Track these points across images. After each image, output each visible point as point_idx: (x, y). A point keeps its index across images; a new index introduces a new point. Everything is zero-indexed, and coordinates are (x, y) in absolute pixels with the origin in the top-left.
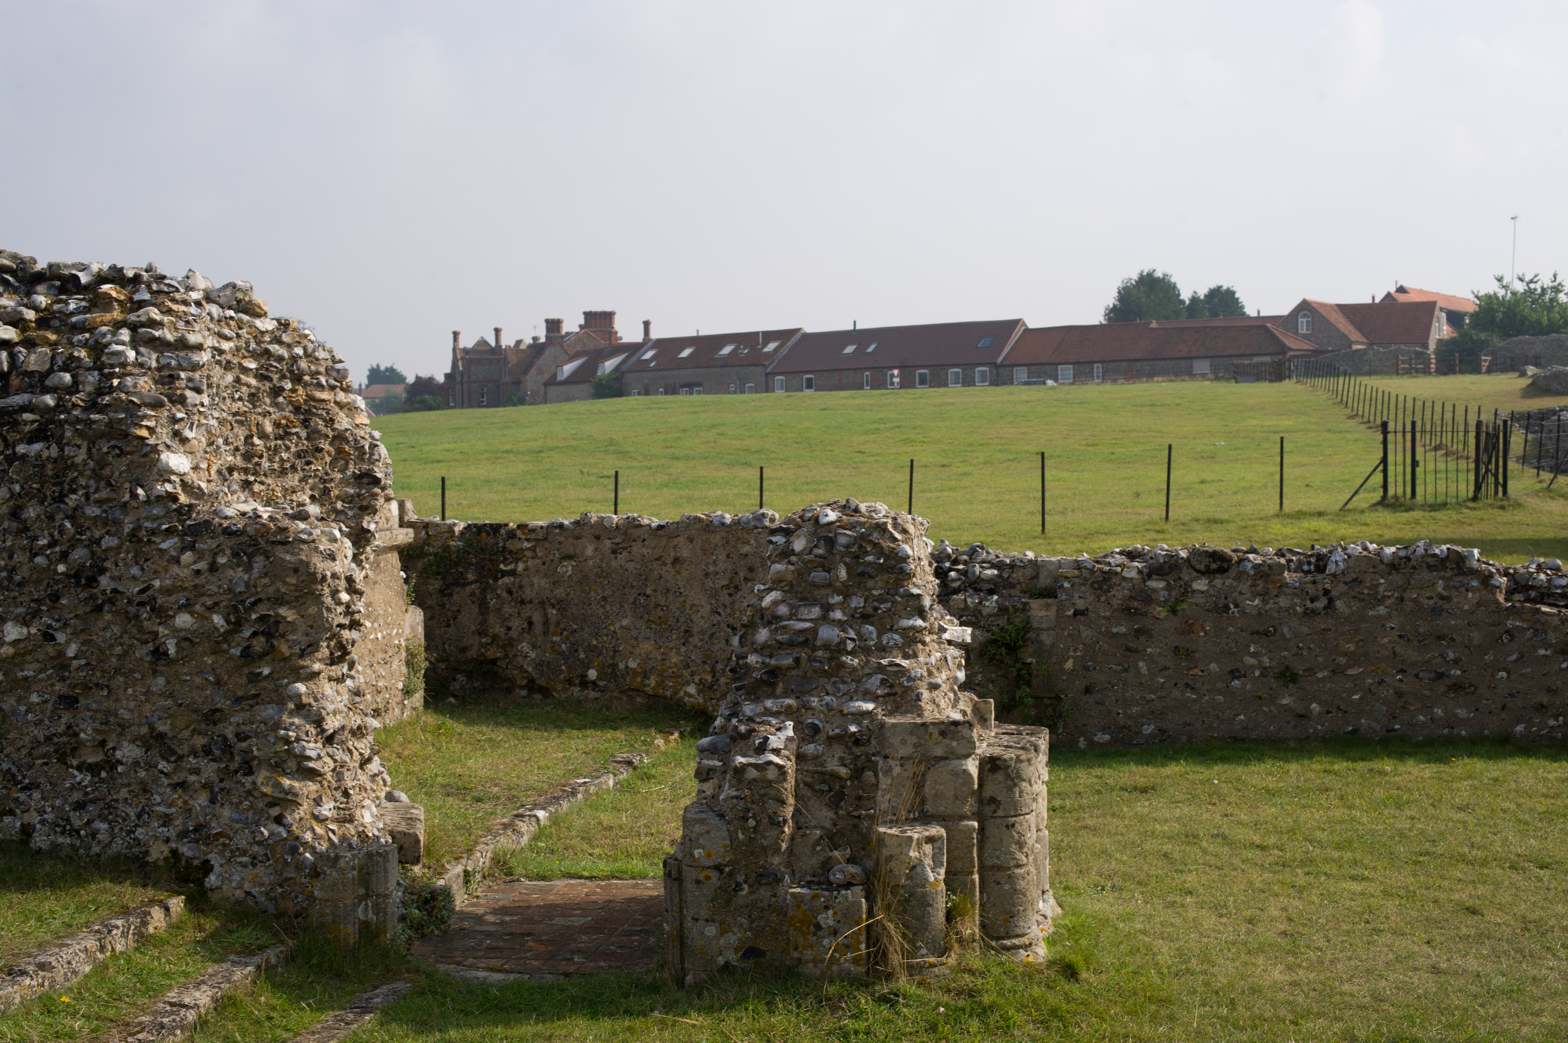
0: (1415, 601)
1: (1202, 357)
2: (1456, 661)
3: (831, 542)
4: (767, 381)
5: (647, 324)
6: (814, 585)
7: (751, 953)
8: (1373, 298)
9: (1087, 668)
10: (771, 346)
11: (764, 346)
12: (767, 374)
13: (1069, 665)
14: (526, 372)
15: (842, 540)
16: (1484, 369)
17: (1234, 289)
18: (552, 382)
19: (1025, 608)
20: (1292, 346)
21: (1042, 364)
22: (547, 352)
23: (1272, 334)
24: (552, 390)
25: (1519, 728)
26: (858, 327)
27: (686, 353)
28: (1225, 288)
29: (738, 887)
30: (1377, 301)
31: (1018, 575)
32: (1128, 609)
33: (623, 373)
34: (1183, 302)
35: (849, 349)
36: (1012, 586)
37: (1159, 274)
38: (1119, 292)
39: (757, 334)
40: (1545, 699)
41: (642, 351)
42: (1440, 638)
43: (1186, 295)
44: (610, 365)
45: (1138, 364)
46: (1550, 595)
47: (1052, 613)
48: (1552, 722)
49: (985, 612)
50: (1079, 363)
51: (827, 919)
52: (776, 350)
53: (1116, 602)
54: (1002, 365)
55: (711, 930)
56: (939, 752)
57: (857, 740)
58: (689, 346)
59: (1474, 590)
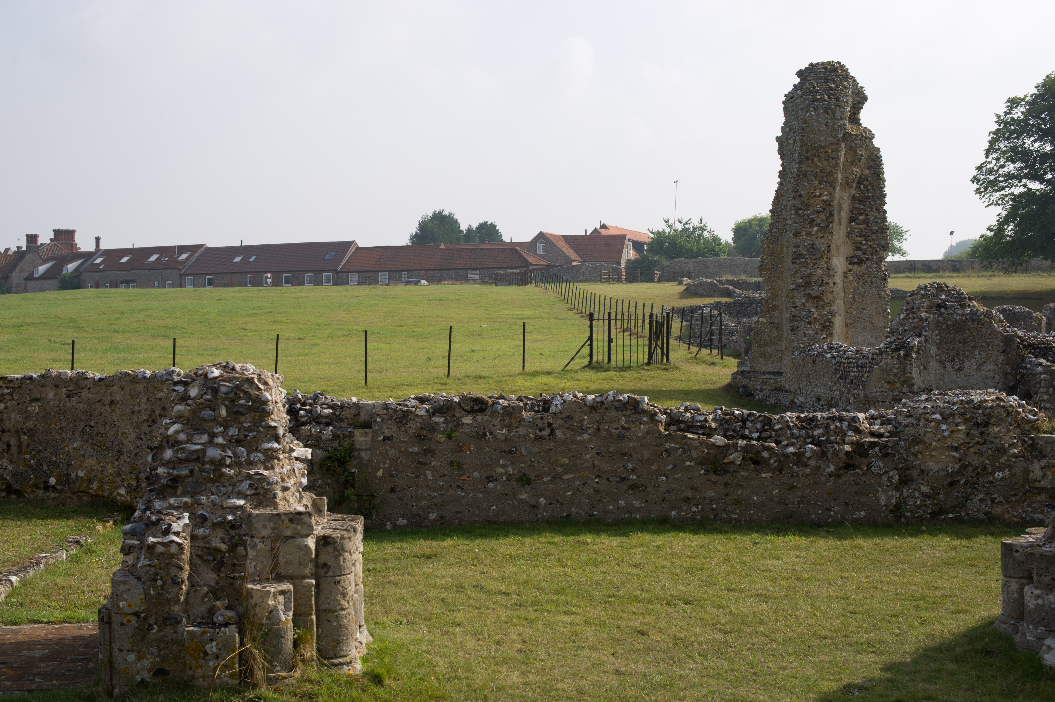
0: (607, 430)
1: (474, 269)
2: (633, 470)
3: (215, 391)
4: (181, 280)
5: (98, 239)
6: (204, 420)
7: (159, 672)
8: (586, 232)
9: (392, 476)
10: (184, 256)
11: (179, 256)
12: (181, 275)
13: (380, 473)
14: (12, 271)
15: (223, 389)
16: (656, 280)
17: (496, 224)
18: (30, 278)
19: (351, 435)
20: (533, 262)
21: (368, 271)
22: (27, 257)
23: (520, 254)
24: (30, 284)
25: (674, 513)
26: (243, 244)
27: (125, 260)
28: (489, 223)
29: (150, 627)
30: (588, 233)
31: (346, 413)
32: (419, 436)
33: (81, 272)
34: (462, 232)
35: (238, 259)
36: (342, 420)
37: (446, 213)
38: (420, 224)
39: (174, 247)
40: (690, 494)
41: (94, 258)
42: (623, 454)
43: (464, 227)
44: (71, 267)
45: (432, 272)
46: (693, 427)
47: (369, 438)
48: (694, 509)
49: (324, 438)
50: (393, 271)
51: (212, 648)
52: (188, 258)
53: (411, 431)
54: (341, 272)
55: (131, 657)
56: (289, 533)
57: (232, 526)
58: (127, 255)
59: (645, 423)
